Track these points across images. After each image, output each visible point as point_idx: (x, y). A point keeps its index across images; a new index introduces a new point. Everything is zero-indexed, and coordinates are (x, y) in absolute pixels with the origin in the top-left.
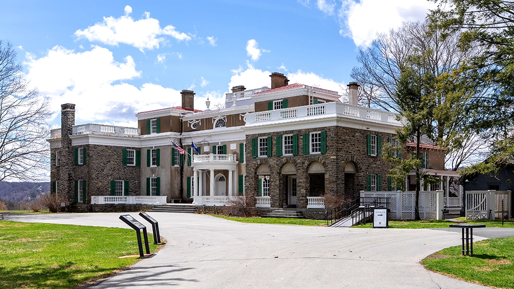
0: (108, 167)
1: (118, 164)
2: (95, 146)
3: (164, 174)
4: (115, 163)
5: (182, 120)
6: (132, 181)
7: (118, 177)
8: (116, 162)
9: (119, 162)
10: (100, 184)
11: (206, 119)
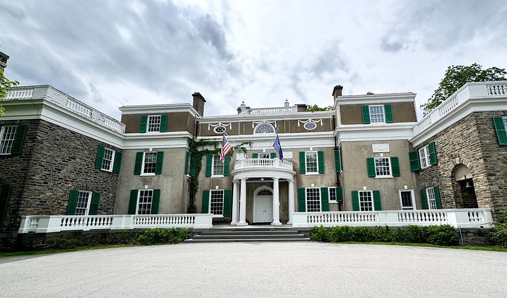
0: (70, 167)
1: (87, 165)
2: (52, 127)
3: (170, 184)
4: (83, 163)
5: (197, 122)
6: (105, 193)
7: (85, 185)
8: (85, 161)
9: (89, 162)
10: (48, 194)
11: (241, 123)
